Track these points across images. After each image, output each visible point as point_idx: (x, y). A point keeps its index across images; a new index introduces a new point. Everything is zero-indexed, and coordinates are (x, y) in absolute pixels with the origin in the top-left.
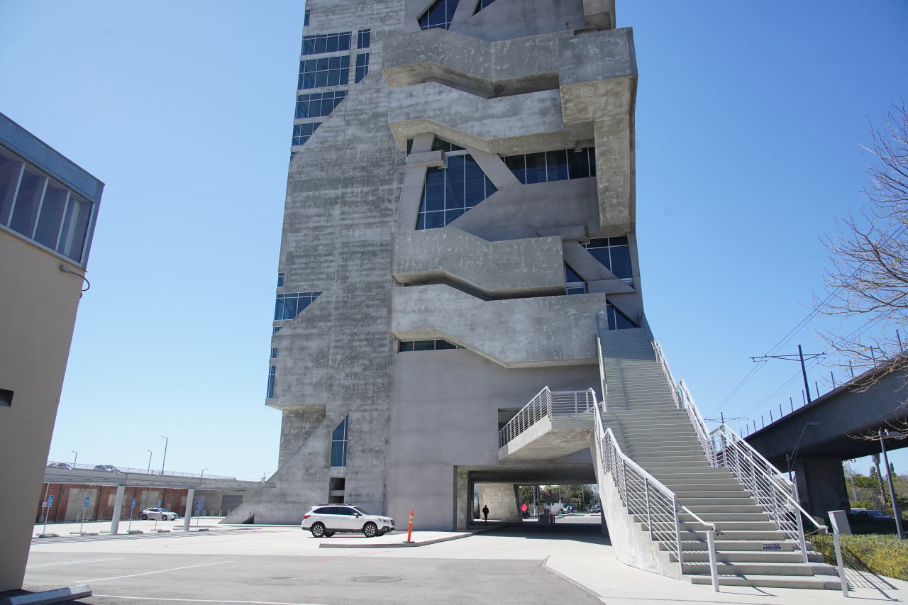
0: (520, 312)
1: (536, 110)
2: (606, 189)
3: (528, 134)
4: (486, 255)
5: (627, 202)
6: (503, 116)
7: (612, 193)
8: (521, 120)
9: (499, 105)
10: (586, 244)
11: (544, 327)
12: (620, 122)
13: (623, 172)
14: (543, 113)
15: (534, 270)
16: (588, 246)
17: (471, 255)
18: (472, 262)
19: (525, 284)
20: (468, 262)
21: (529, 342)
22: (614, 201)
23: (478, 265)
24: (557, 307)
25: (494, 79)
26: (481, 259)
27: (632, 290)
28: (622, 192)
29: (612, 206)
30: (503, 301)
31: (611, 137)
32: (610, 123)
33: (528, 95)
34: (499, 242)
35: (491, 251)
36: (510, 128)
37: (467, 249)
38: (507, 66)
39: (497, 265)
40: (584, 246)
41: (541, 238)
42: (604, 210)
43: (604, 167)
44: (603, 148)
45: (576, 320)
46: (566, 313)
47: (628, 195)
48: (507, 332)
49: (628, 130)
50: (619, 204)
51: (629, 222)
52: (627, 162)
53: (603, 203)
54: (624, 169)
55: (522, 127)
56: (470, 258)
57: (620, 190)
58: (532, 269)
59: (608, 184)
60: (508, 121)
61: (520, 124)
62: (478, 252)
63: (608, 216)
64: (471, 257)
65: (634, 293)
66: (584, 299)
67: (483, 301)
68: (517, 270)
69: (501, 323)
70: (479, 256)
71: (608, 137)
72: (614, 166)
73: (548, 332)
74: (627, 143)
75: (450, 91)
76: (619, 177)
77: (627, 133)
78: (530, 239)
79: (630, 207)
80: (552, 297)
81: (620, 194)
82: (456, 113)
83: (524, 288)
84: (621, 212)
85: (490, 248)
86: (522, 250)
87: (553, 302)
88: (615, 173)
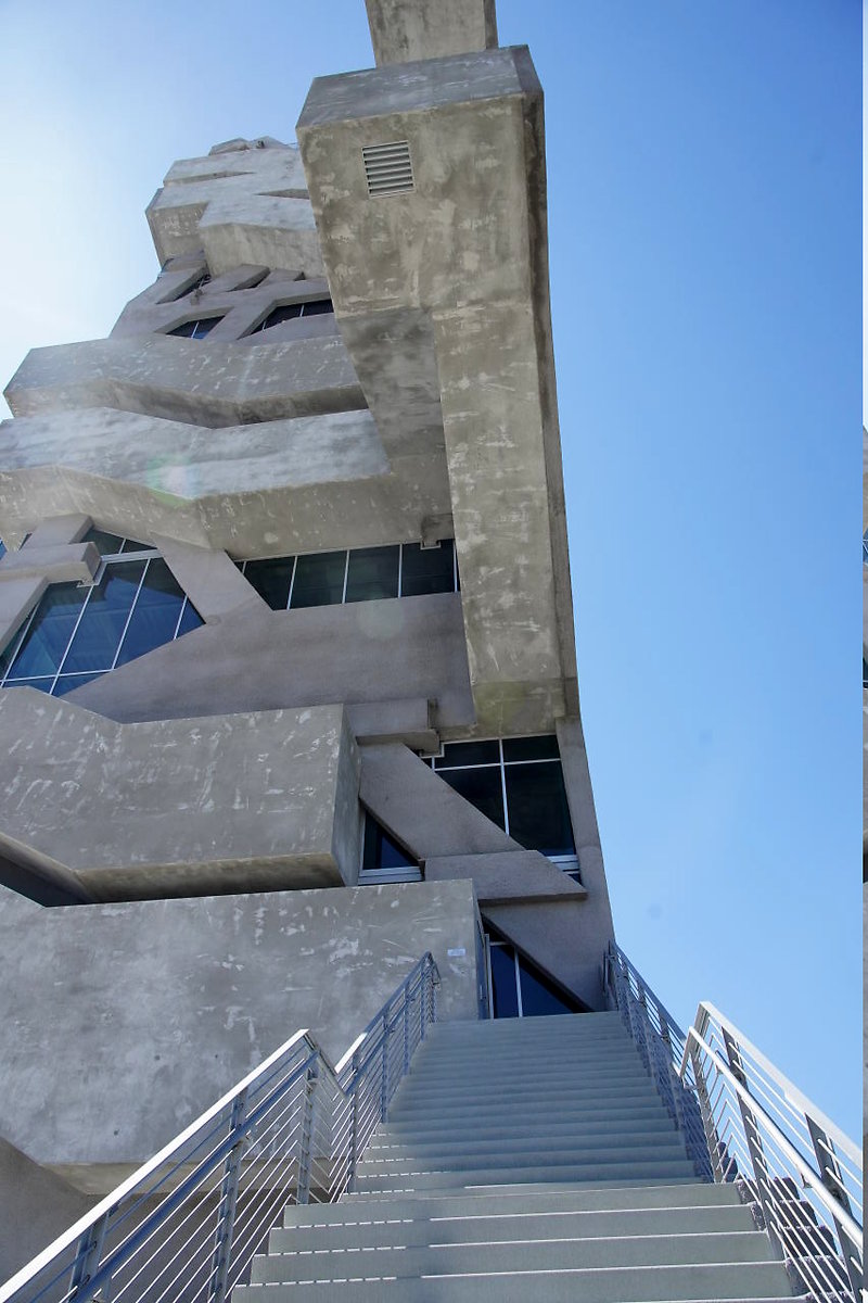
0: (155, 950)
1: (326, 442)
2: (480, 556)
3: (295, 486)
4: (98, 759)
5: (545, 604)
6: (243, 455)
7: (497, 570)
8: (285, 460)
9: (236, 438)
10: (433, 757)
11: (233, 1010)
12: (505, 324)
13: (528, 496)
14: (340, 447)
15: (236, 807)
16: (439, 763)
17: (52, 761)
18: (50, 782)
19: (198, 848)
20: (34, 783)
21: (163, 1071)
22: (507, 600)
23: (65, 790)
24: (292, 931)
25: (241, 397)
26: (80, 772)
27: (575, 887)
28: (527, 568)
29: (500, 614)
30: (109, 910)
31: (483, 377)
32: (476, 328)
33: (311, 418)
34: (148, 726)
35: (117, 750)
36: (254, 476)
37: (48, 743)
38: (276, 378)
39: (125, 789)
40: (428, 762)
41: (280, 714)
42: (476, 627)
43: (467, 478)
44: (462, 414)
45: (359, 981)
46: (324, 954)
47: (548, 578)
48: (86, 1029)
49: (533, 352)
50: (521, 609)
51: (558, 675)
52: (536, 466)
53: (473, 605)
54: (530, 488)
55: (285, 473)
56: (46, 770)
57: (522, 560)
58: (232, 801)
59: (480, 539)
60: (251, 464)
61: (280, 467)
62: (77, 753)
63: (491, 651)
64: (49, 767)
65: (581, 898)
66: (395, 904)
67: (40, 906)
68: (184, 807)
69: (76, 989)
70: (76, 764)
71: (473, 375)
72: (499, 475)
73: (244, 1028)
74: (533, 396)
75: (134, 420)
76: (515, 517)
77: (532, 365)
78: (246, 716)
79: (558, 620)
80: (284, 893)
81: (522, 571)
82: (132, 455)
83: (194, 864)
84: (531, 636)
85: (118, 741)
86: (214, 746)
87: (283, 913)
88: (503, 499)
